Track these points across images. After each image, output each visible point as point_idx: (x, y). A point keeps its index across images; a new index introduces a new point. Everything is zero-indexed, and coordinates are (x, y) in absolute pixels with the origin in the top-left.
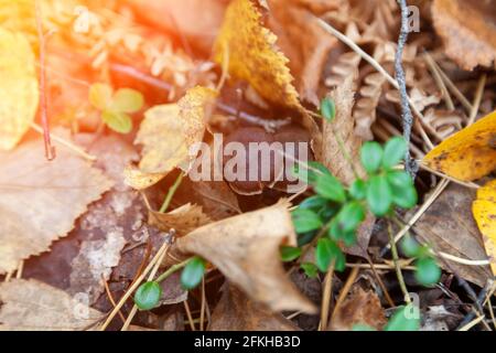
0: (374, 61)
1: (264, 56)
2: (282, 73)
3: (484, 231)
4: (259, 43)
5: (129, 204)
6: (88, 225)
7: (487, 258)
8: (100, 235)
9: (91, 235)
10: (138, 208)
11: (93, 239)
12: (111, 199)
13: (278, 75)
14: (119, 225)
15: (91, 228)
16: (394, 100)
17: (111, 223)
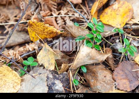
0: (63, 15)
1: (48, 29)
2: (54, 29)
3: (110, 24)
4: (46, 28)
5: (52, 75)
6: (50, 84)
7: (114, 27)
8: (54, 84)
9: (52, 85)
10: (54, 74)
11: (53, 86)
12: (49, 77)
13: (54, 30)
14: (54, 79)
15: (51, 84)
16: (73, 18)
17: (53, 80)
